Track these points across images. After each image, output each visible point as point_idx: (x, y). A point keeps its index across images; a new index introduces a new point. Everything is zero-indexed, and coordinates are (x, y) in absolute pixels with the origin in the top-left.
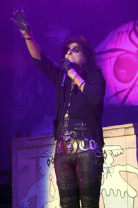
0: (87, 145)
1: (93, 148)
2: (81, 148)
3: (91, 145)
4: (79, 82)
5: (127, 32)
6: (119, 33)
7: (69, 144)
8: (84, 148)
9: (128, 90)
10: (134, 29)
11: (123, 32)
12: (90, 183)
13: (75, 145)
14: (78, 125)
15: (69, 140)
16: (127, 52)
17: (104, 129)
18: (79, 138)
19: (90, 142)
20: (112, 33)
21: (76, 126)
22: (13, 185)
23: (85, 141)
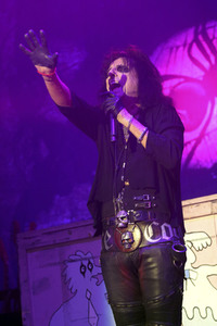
0: (157, 232)
1: (167, 238)
2: (148, 239)
3: (164, 232)
4: (138, 131)
5: (184, 46)
6: (172, 49)
7: (125, 232)
8: (153, 238)
9: (193, 143)
10: (196, 40)
11: (178, 47)
12: (165, 297)
13: (137, 235)
14: (140, 198)
15: (126, 226)
16: (187, 79)
17: (184, 203)
18: (142, 221)
19: (163, 227)
20: (159, 49)
21: (137, 201)
22: (23, 313)
23: (153, 226)
